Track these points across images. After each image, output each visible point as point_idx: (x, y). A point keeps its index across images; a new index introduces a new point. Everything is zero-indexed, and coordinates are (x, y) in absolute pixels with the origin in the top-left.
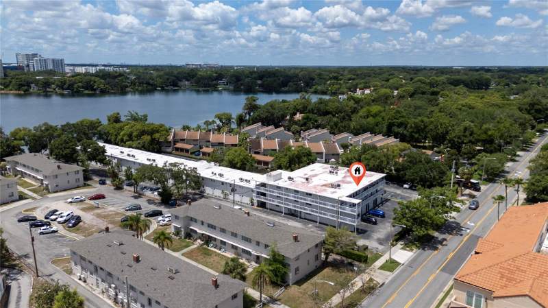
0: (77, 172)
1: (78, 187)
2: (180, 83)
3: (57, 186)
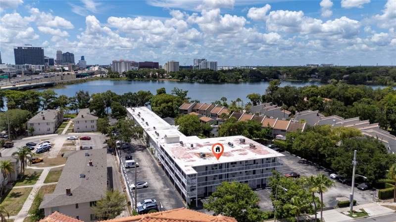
0: (92, 121)
1: (93, 131)
2: (280, 76)
3: (78, 128)
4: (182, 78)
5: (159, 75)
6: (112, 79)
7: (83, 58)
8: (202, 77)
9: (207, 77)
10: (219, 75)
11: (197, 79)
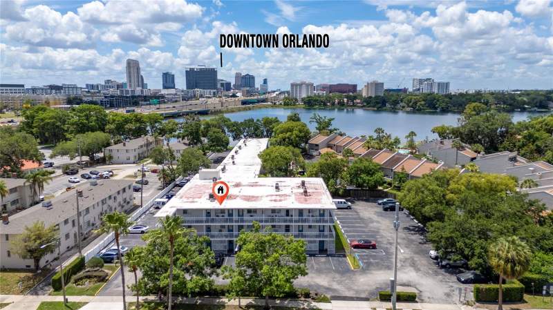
4: (379, 105)
5: (348, 101)
6: (286, 107)
7: (265, 82)
8: (411, 104)
9: (418, 105)
10: (438, 101)
11: (403, 107)
